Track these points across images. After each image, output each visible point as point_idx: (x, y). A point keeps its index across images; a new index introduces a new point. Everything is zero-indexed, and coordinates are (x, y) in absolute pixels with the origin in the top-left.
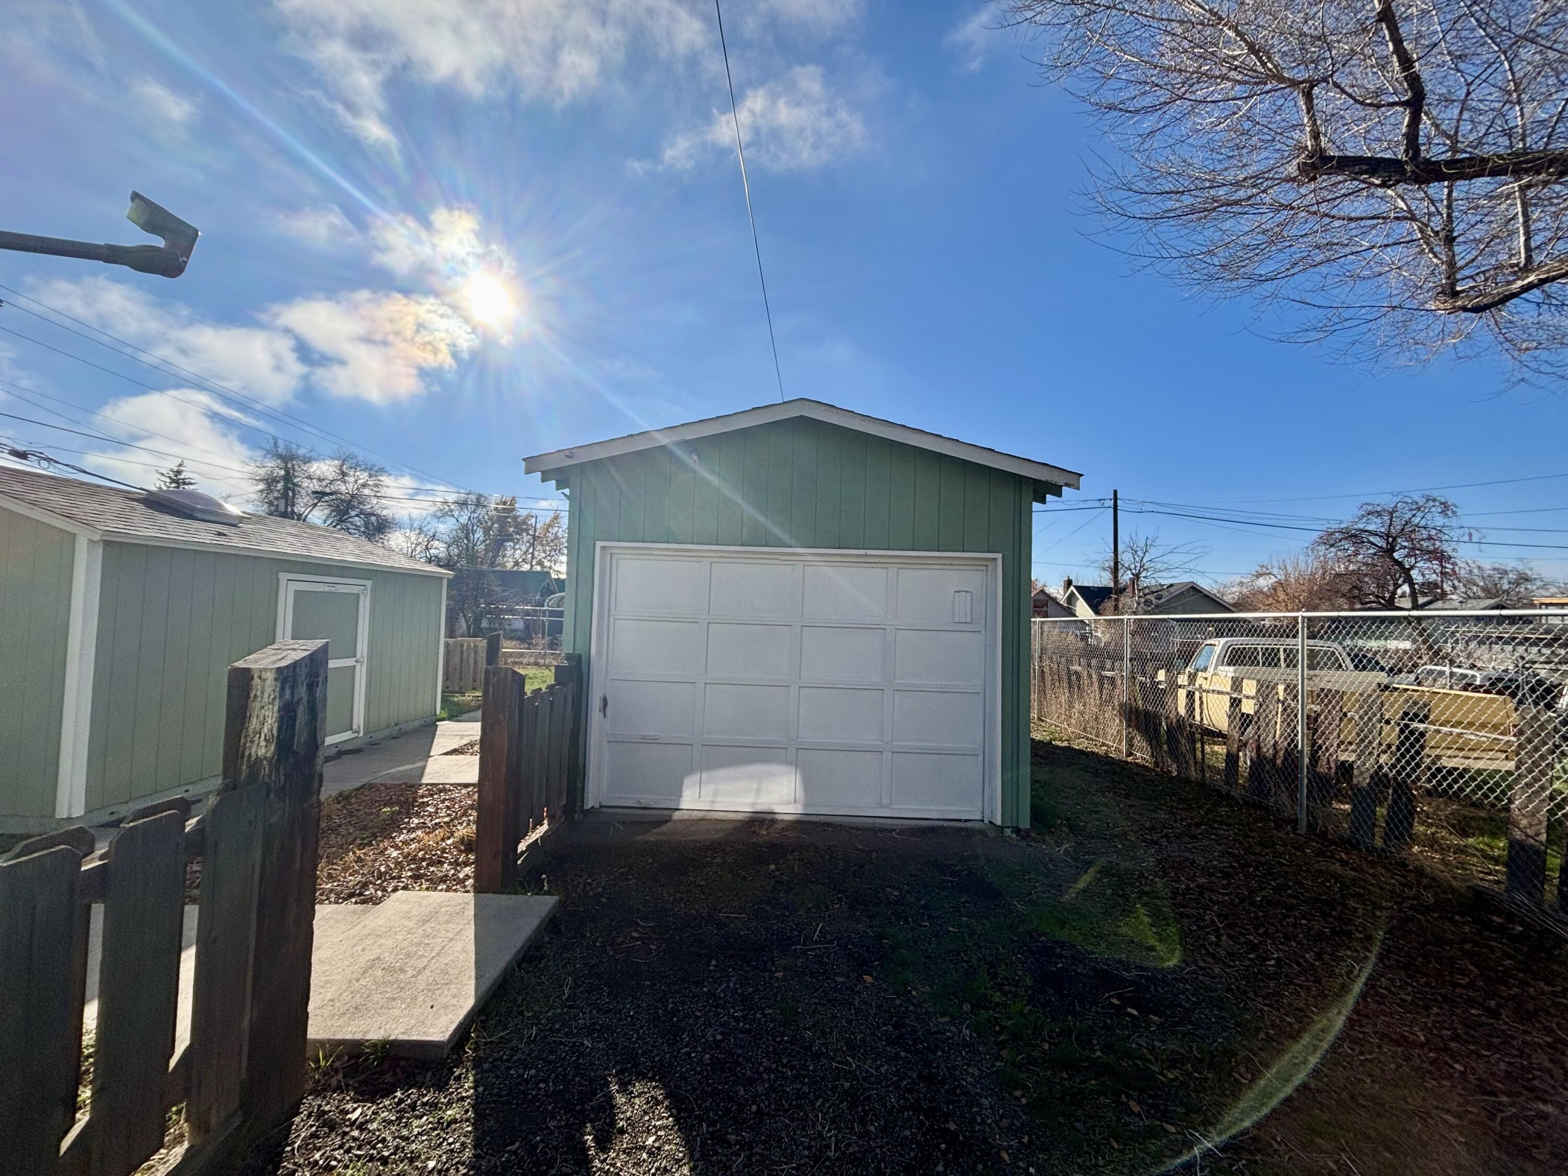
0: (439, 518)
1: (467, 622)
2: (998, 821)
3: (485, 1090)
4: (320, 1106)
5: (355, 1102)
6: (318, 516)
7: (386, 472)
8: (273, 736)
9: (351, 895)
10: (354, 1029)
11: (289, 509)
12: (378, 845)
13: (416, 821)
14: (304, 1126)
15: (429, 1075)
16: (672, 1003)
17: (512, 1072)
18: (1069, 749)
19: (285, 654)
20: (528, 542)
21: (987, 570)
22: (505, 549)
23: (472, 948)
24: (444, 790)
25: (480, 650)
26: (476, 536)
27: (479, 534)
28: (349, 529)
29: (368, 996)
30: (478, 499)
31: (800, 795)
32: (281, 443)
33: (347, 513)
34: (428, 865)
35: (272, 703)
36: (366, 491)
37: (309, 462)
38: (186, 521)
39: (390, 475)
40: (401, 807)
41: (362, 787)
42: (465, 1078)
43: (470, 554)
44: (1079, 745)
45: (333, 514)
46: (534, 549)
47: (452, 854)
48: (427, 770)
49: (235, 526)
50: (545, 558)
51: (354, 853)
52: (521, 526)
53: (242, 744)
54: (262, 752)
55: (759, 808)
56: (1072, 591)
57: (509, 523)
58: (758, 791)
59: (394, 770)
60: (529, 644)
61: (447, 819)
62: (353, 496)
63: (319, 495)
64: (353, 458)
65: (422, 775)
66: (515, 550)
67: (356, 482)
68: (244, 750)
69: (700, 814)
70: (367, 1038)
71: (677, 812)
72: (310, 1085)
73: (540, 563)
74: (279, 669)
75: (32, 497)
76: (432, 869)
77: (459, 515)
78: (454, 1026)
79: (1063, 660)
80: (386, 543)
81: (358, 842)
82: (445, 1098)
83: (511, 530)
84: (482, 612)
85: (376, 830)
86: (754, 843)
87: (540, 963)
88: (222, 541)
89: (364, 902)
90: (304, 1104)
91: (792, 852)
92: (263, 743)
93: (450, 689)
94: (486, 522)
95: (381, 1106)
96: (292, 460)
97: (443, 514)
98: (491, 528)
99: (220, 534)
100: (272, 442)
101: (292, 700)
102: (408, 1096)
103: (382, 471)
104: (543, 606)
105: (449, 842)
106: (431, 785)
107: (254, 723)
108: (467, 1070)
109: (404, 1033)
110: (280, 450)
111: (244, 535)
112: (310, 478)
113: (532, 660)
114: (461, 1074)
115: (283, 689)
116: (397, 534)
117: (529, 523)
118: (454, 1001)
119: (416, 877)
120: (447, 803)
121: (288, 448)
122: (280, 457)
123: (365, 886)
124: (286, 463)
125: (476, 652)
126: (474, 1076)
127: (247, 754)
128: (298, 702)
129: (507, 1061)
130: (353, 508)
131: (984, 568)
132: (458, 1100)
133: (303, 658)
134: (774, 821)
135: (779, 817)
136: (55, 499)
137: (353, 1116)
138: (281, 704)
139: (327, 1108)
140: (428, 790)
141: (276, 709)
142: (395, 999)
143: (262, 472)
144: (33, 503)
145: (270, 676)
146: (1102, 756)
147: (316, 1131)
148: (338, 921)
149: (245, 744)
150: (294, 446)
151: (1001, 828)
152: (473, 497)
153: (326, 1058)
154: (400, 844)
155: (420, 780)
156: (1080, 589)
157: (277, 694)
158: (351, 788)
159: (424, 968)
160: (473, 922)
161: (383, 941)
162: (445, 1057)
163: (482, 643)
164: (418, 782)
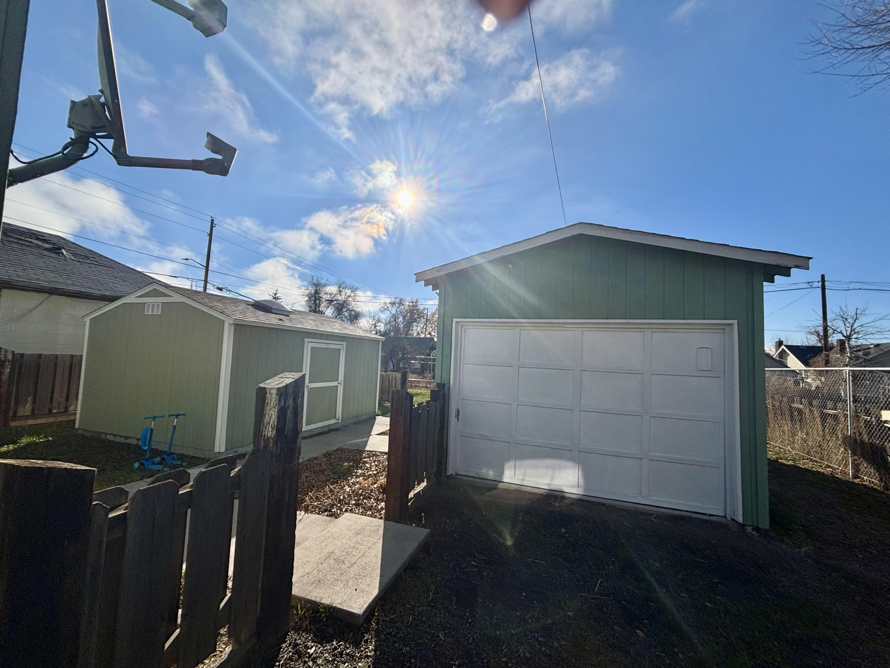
0: (382, 311)
1: (393, 364)
2: (740, 519)
3: (380, 654)
4: (296, 640)
5: (313, 642)
6: (329, 312)
7: (358, 289)
8: (274, 425)
9: (326, 511)
10: (316, 595)
11: (318, 309)
12: (341, 483)
13: (360, 472)
14: (287, 650)
15: (351, 634)
16: (497, 619)
17: (397, 645)
18: (795, 467)
19: (283, 380)
20: (424, 322)
21: (724, 332)
22: (413, 327)
23: (380, 555)
24: (376, 455)
25: (397, 379)
26: (399, 320)
27: (401, 319)
28: (342, 318)
29: (325, 575)
30: (400, 301)
31: (581, 482)
32: (315, 278)
33: (342, 310)
34: (363, 498)
35: (275, 407)
36: (350, 299)
37: (326, 286)
38: (268, 314)
39: (360, 291)
40: (354, 463)
41: (337, 450)
42: (370, 642)
43: (397, 330)
44: (804, 464)
45: (336, 311)
46: (426, 326)
47: (375, 493)
48: (369, 443)
49: (288, 316)
50: (432, 331)
51: (329, 487)
52: (421, 314)
53: (261, 429)
54: (270, 434)
55: (553, 488)
56: (783, 349)
57: (415, 313)
58: (553, 478)
59: (353, 442)
60: (423, 376)
61: (375, 472)
62: (344, 302)
63: (330, 301)
64: (344, 283)
65: (365, 445)
66: (418, 327)
67: (346, 295)
68: (262, 432)
69: (515, 486)
70: (323, 602)
71: (501, 484)
72: (292, 624)
73: (430, 333)
74: (279, 389)
75: (211, 305)
76: (365, 501)
77: (392, 310)
78: (366, 606)
79: (785, 399)
80: (358, 324)
81: (332, 480)
82: (358, 653)
83: (416, 316)
84: (400, 359)
85: (341, 475)
86: (551, 512)
87: (417, 572)
88: (281, 323)
89: (331, 516)
90: (289, 635)
91: (577, 521)
92: (270, 429)
93: (384, 399)
94: (404, 313)
95: (325, 648)
96: (319, 286)
97: (384, 310)
98: (406, 316)
99: (281, 320)
100: (311, 277)
101: (285, 406)
102: (339, 646)
103: (357, 289)
104: (430, 356)
105: (375, 486)
106: (370, 451)
107: (267, 418)
108: (372, 637)
109: (340, 604)
110: (314, 281)
111: (291, 320)
112: (327, 294)
113: (424, 385)
114: (368, 639)
115: (280, 400)
116: (364, 319)
117: (424, 312)
118: (367, 589)
119: (357, 505)
120: (376, 463)
121: (318, 280)
122: (314, 284)
123: (332, 506)
124: (317, 287)
125: (396, 380)
126: (375, 642)
127: (263, 434)
128: (288, 408)
129: (395, 636)
130: (344, 307)
131: (722, 331)
132: (365, 657)
133: (291, 383)
134: (563, 498)
135: (567, 495)
136: (220, 305)
137: (311, 651)
138: (279, 408)
139: (299, 642)
140: (368, 454)
141: (277, 410)
142: (338, 580)
143: (307, 292)
144: (211, 307)
145: (274, 392)
146: (827, 476)
147: (292, 656)
148: (317, 525)
149: (263, 429)
150: (320, 279)
151: (742, 526)
152: (398, 300)
153: (302, 609)
154: (351, 484)
155: (365, 447)
156: (790, 347)
157: (277, 402)
158: (332, 449)
159: (355, 563)
160: (382, 539)
161: (336, 542)
162: (360, 624)
163: (399, 375)
164: (363, 449)
